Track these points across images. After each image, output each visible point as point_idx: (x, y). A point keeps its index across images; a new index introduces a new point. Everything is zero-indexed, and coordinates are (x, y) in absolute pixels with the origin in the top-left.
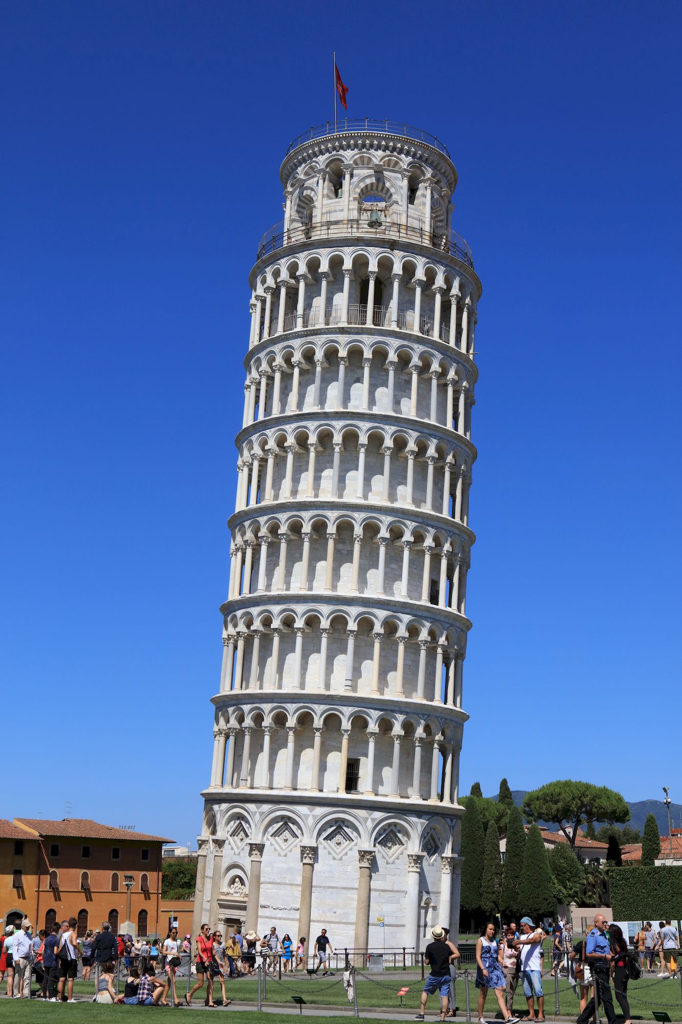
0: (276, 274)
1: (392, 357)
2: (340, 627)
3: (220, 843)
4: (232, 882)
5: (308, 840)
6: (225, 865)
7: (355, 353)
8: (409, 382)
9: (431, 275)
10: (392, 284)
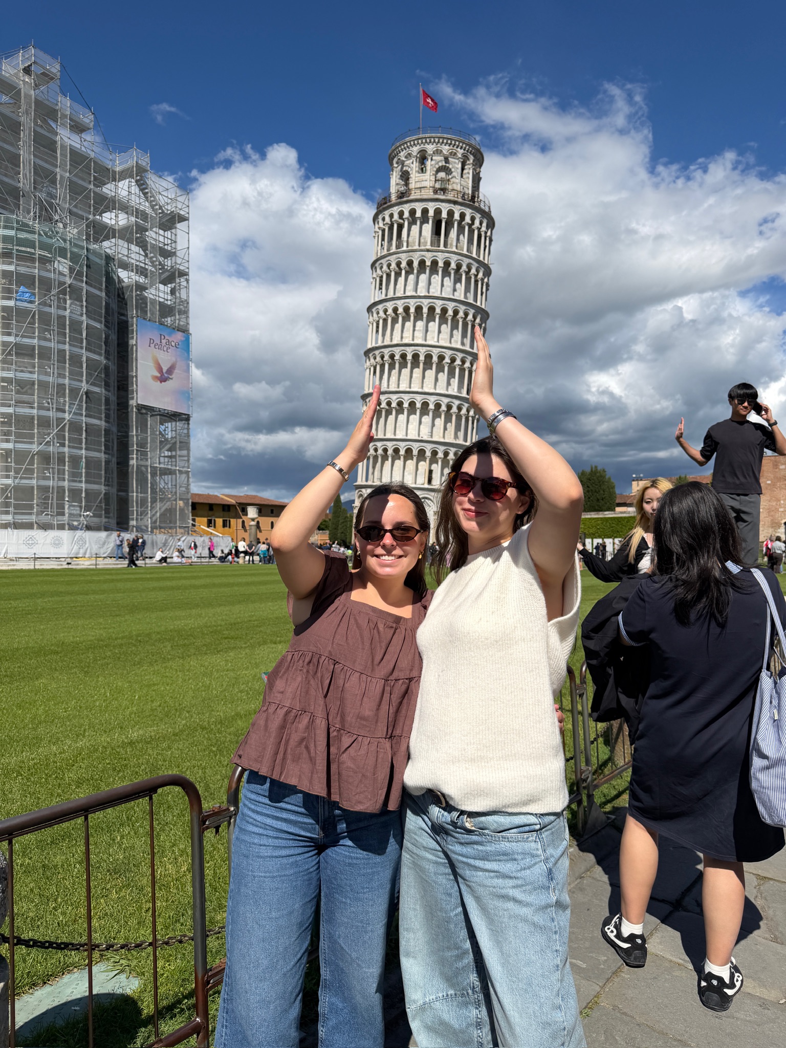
8: (461, 279)
9: (473, 220)
10: (454, 224)
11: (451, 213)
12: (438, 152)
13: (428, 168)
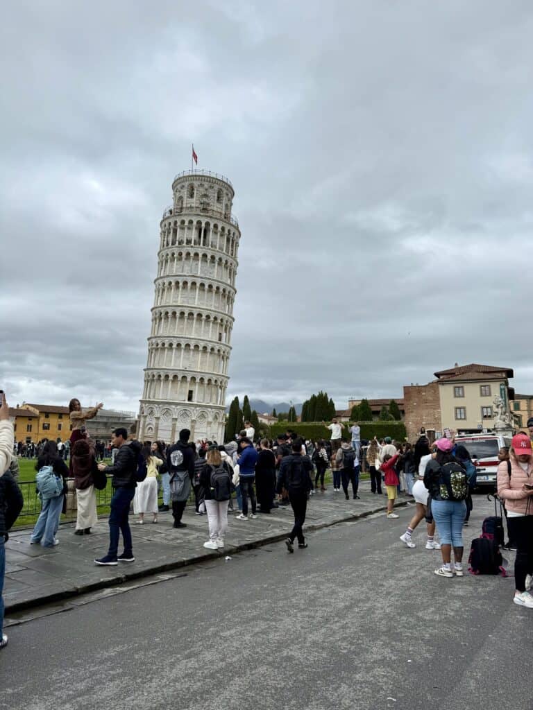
0: (170, 224)
1: (209, 257)
2: (187, 347)
3: (145, 417)
4: (149, 429)
5: (174, 417)
6: (147, 423)
7: (196, 255)
8: (214, 266)
9: (223, 229)
10: (209, 231)
11: (208, 224)
12: (201, 185)
13: (195, 195)
